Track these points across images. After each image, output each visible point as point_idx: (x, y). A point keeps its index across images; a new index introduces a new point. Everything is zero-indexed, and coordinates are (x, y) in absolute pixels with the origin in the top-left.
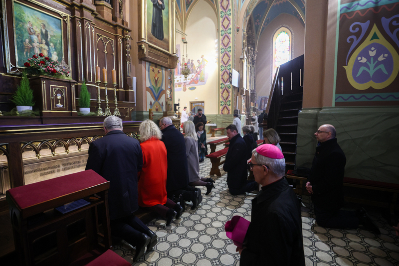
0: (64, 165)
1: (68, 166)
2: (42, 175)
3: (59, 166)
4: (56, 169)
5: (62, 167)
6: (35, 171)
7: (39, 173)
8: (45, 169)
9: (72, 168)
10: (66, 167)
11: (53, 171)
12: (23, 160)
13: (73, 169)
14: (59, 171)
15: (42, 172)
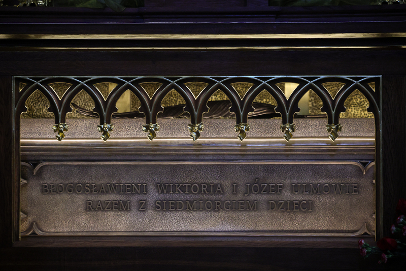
0: (162, 188)
1: (176, 196)
2: (90, 207)
3: (143, 189)
4: (134, 199)
5: (153, 195)
6: (72, 189)
7: (80, 199)
8: (100, 190)
9: (188, 206)
10: (168, 196)
11: (125, 203)
12: (21, 140)
13: (193, 214)
14: (142, 207)
15: (91, 198)
